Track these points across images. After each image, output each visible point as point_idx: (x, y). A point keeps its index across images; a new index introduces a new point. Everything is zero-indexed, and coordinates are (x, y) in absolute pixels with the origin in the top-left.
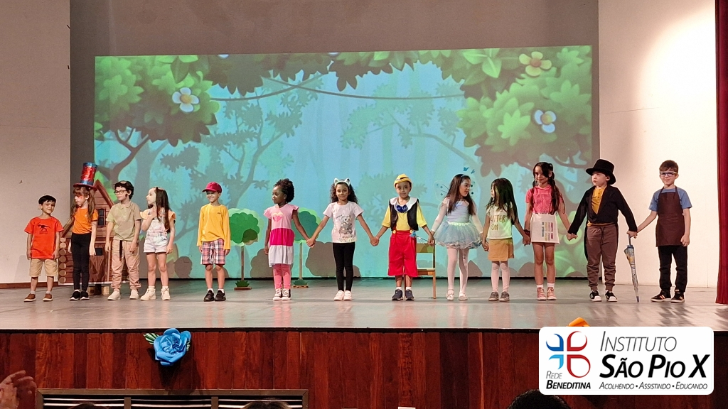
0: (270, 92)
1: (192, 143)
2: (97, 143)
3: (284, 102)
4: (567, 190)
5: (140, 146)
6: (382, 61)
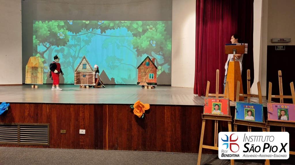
0: (83, 34)
1: (63, 47)
2: (38, 46)
3: (87, 36)
4: (158, 61)
5: (49, 47)
6: (112, 27)
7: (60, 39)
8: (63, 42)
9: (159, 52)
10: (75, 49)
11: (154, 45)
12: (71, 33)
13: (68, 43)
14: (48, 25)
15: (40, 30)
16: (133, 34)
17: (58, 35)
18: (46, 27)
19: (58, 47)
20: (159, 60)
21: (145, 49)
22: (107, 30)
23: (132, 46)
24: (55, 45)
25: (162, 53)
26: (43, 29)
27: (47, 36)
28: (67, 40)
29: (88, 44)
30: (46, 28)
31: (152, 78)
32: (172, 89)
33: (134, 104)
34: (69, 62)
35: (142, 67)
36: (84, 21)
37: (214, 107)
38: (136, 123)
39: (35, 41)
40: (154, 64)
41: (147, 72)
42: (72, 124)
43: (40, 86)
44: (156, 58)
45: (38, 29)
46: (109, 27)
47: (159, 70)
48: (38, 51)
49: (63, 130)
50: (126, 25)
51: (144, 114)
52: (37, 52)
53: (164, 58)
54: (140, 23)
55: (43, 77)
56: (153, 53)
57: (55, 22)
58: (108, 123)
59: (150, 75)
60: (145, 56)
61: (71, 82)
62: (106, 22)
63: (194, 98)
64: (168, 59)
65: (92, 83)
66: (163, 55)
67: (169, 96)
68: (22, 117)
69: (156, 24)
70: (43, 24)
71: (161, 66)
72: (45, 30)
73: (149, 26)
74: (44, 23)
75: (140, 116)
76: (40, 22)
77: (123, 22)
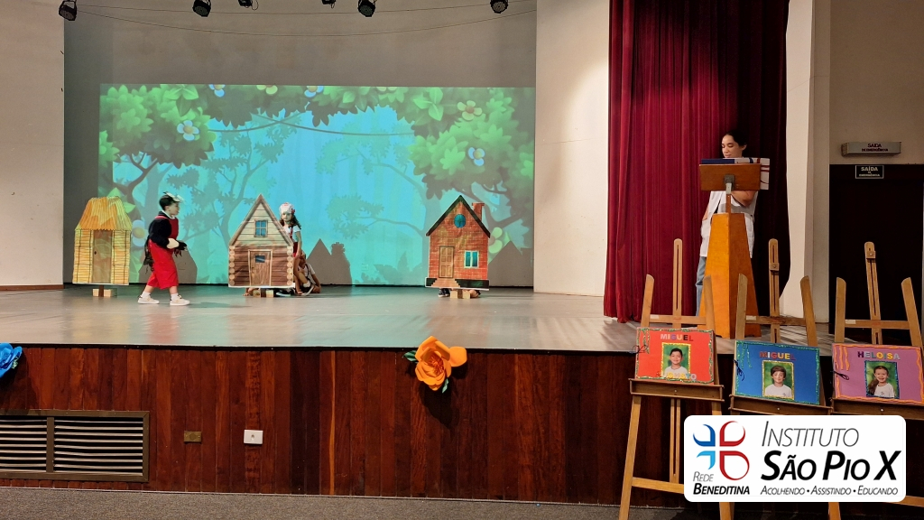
0: (257, 126)
1: (192, 166)
2: (114, 164)
3: (269, 134)
4: (492, 211)
5: (150, 168)
6: (350, 103)
7: (184, 142)
8: (193, 153)
9: (495, 184)
10: (230, 175)
11: (480, 163)
12: (220, 125)
13: (209, 155)
14: (149, 100)
15: (123, 115)
16: (413, 128)
17: (180, 129)
18: (143, 104)
19: (178, 166)
20: (496, 209)
21: (451, 173)
22: (333, 115)
23: (411, 166)
24: (168, 162)
25: (502, 186)
26: (133, 112)
27: (144, 134)
28: (207, 147)
29: (274, 159)
30: (141, 107)
31: (475, 265)
32: (536, 300)
33: (416, 349)
34: (214, 215)
35: (441, 231)
36: (261, 87)
37: (668, 358)
38: (423, 410)
39: (105, 148)
40: (479, 221)
41: (457, 246)
42: (220, 412)
43: (119, 291)
44: (485, 202)
45: (114, 112)
46: (341, 106)
47: (494, 240)
48: (115, 181)
49: (190, 433)
50: (391, 98)
51: (449, 379)
52: (110, 185)
53: (512, 203)
54: (436, 92)
55: (128, 263)
56: (476, 188)
57: (169, 90)
58: (336, 410)
59: (468, 255)
60: (450, 196)
61: (218, 279)
62: (328, 90)
63: (605, 329)
64: (523, 207)
65: (285, 281)
66: (508, 193)
67: (528, 321)
68: (63, 391)
69: (487, 98)
70: (130, 95)
71: (501, 228)
72: (137, 115)
73: (465, 102)
74: (134, 91)
75: (435, 386)
76: (123, 88)
77: (382, 89)
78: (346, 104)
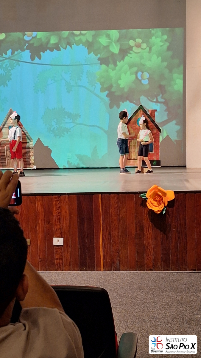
6: (55, 44)
9: (156, 96)
11: (145, 82)
20: (157, 114)
22: (44, 52)
23: (99, 86)
25: (162, 98)
29: (5, 84)
40: (153, 121)
46: (49, 46)
50: (84, 39)
53: (168, 110)
54: (114, 33)
56: (143, 100)
62: (40, 35)
66: (165, 103)
69: (149, 36)
77: (77, 32)
78: (53, 44)
